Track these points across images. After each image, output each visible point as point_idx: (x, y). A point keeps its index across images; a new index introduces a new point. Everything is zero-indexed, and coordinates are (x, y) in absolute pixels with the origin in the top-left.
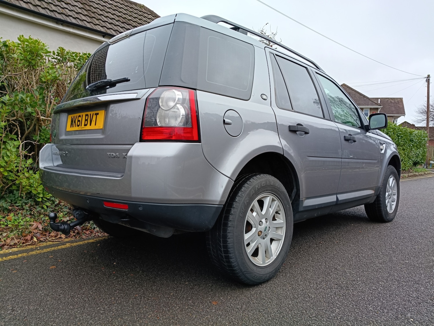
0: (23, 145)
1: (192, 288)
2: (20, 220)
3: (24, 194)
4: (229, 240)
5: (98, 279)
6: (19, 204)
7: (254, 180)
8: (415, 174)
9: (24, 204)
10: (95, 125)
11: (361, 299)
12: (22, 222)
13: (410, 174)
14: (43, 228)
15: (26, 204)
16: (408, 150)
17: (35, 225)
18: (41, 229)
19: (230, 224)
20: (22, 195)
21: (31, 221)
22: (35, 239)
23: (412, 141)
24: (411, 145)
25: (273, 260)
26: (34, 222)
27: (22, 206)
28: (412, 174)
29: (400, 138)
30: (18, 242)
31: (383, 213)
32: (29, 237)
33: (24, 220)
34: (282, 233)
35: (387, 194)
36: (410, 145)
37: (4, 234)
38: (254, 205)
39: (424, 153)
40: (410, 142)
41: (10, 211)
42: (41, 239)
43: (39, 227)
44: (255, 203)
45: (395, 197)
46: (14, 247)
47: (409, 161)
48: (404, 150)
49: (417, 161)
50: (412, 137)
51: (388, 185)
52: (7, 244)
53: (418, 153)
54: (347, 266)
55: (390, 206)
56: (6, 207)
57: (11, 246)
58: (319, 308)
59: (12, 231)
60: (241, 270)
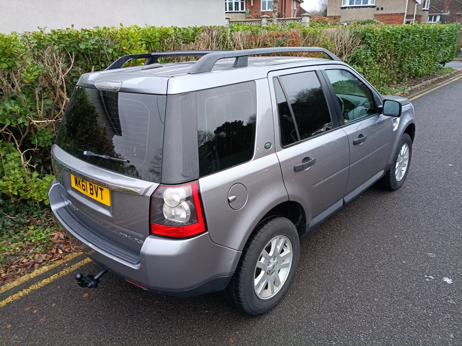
0: (23, 156)
1: (212, 320)
2: (42, 233)
3: (38, 203)
4: (241, 294)
5: (129, 312)
6: (35, 216)
7: (261, 233)
8: (440, 77)
9: (40, 215)
10: (102, 199)
11: (355, 326)
12: (43, 235)
13: (434, 80)
14: (64, 237)
15: (42, 214)
16: (435, 51)
17: (56, 234)
18: (63, 238)
19: (241, 281)
20: (36, 205)
21: (52, 231)
22: (61, 252)
23: (441, 40)
24: (440, 45)
25: (281, 287)
26: (55, 232)
27: (39, 217)
28: (436, 79)
29: (427, 41)
30: (46, 258)
31: (392, 185)
32: (54, 251)
33: (45, 232)
34: (289, 261)
35: (398, 164)
36: (438, 45)
37: (31, 251)
38: (262, 254)
39: (453, 49)
40: (438, 42)
41: (28, 224)
42: (67, 250)
43: (60, 236)
44: (264, 252)
45: (406, 162)
46: (44, 265)
47: (435, 63)
48: (430, 52)
49: (444, 60)
50: (441, 36)
51: (399, 155)
52: (36, 262)
53: (446, 51)
54: (349, 274)
55: (400, 173)
56: (25, 222)
57: (41, 265)
58: (319, 342)
59: (37, 247)
60: (253, 311)
